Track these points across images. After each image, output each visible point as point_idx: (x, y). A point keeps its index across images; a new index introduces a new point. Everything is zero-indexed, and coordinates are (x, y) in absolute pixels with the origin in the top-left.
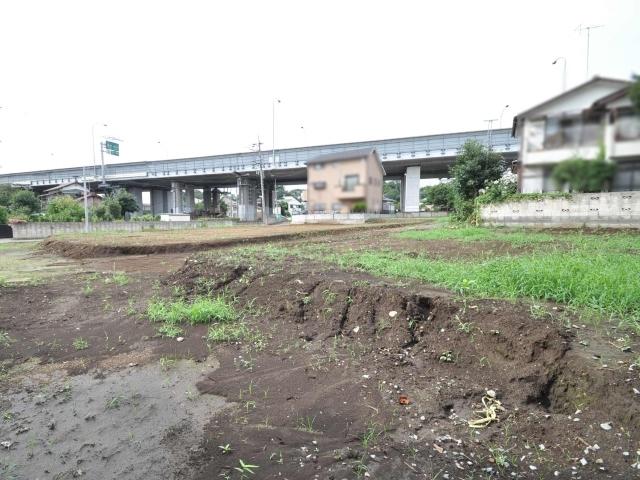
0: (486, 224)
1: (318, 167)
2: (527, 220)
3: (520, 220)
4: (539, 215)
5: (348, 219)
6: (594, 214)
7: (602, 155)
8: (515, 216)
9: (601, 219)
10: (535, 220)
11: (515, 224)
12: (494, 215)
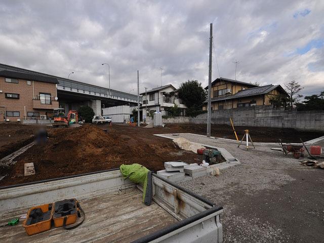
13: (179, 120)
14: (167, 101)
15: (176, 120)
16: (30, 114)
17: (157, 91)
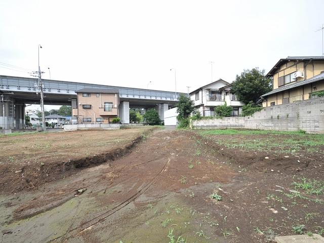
0: (195, 128)
1: (85, 95)
2: (209, 126)
3: (207, 126)
4: (213, 124)
5: (110, 127)
6: (229, 124)
7: (226, 104)
8: (205, 125)
9: (231, 126)
10: (212, 126)
11: (205, 128)
12: (198, 125)
13: (229, 121)
14: (212, 99)
15: (223, 122)
16: (99, 120)
17: (201, 89)
